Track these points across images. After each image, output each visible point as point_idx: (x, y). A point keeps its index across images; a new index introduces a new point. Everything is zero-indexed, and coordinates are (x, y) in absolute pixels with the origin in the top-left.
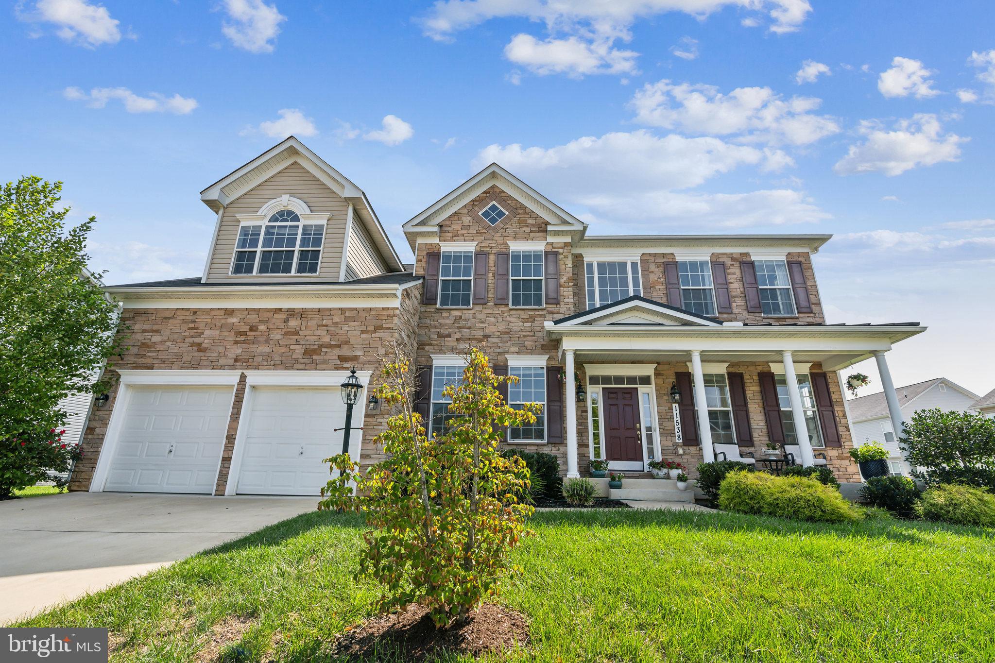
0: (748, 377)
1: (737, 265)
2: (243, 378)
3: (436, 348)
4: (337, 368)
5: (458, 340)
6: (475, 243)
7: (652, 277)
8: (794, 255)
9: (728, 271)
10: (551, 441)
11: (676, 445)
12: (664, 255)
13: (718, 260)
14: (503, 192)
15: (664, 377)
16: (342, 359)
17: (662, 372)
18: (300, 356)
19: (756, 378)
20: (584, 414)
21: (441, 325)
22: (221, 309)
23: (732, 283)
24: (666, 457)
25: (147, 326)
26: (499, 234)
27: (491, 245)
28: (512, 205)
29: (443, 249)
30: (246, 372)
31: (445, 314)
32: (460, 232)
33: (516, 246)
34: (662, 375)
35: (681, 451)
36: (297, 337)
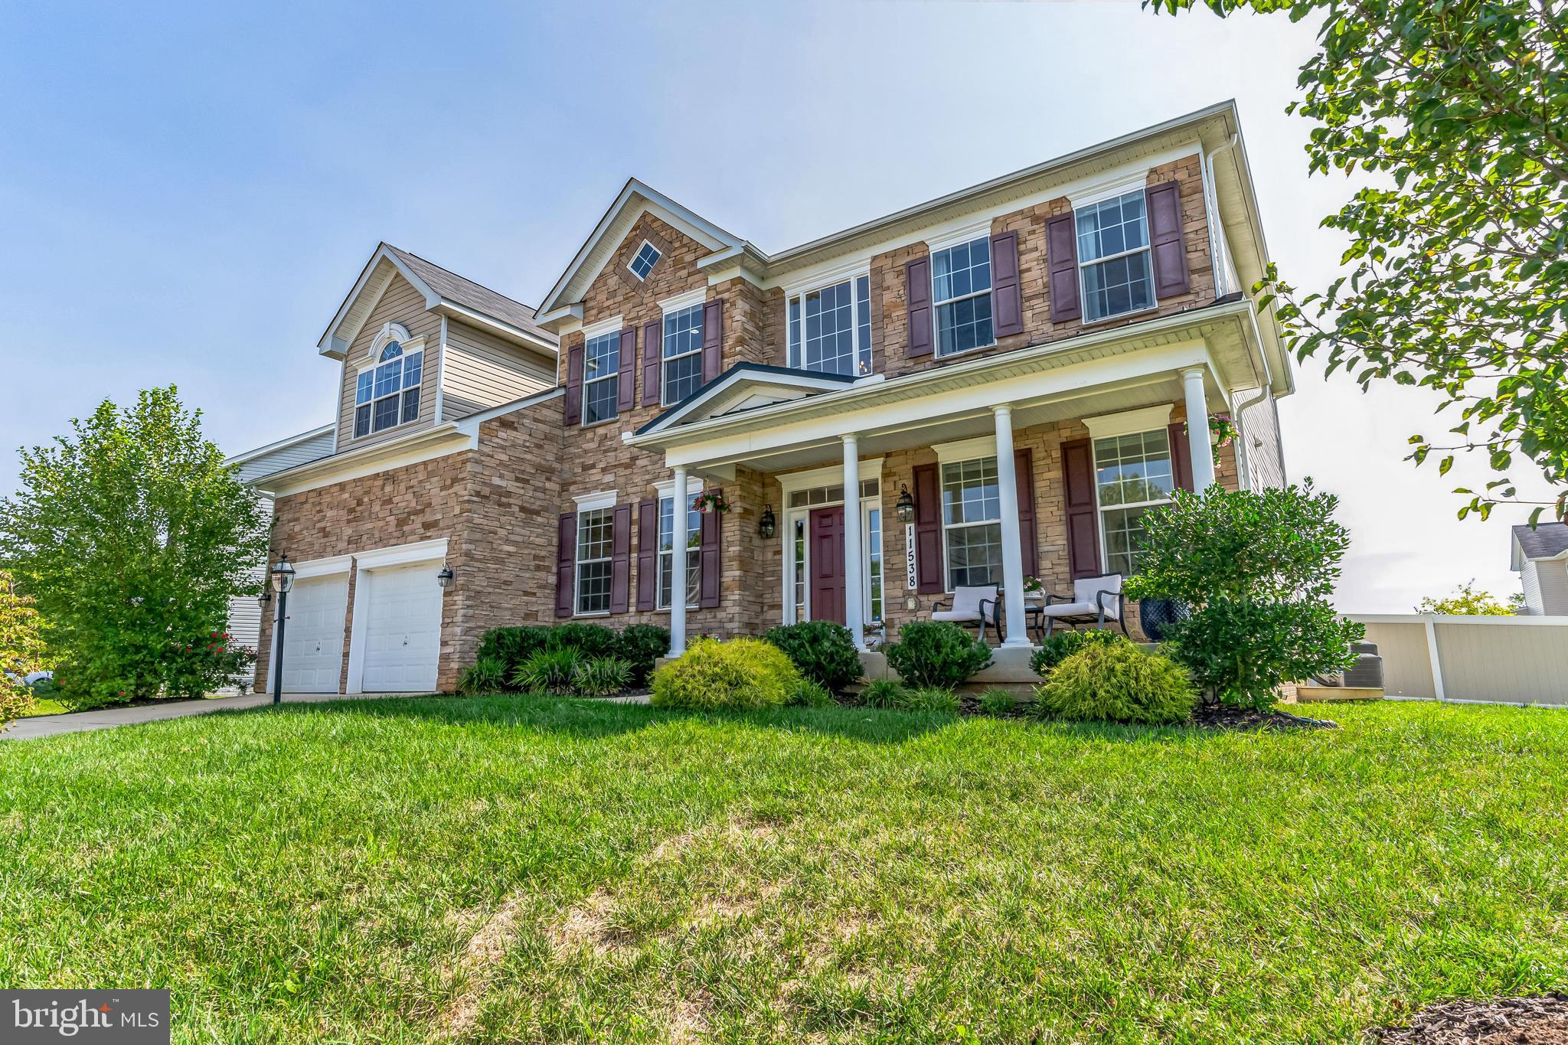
0: (1044, 454)
1: (1041, 228)
2: (354, 561)
3: (581, 486)
4: (422, 539)
5: (604, 470)
6: (620, 317)
7: (888, 297)
8: (1165, 169)
9: (1022, 247)
10: (704, 606)
11: (907, 594)
12: (909, 250)
13: (1005, 230)
14: (656, 219)
15: (896, 478)
16: (427, 526)
17: (893, 470)
18: (393, 529)
19: (1057, 454)
20: (777, 557)
21: (586, 452)
22: (336, 485)
23: (1029, 270)
24: (892, 616)
25: (291, 516)
26: (649, 293)
27: (640, 314)
28: (666, 237)
29: (588, 337)
30: (356, 555)
31: (590, 435)
32: (605, 305)
33: (672, 306)
34: (895, 474)
35: (911, 605)
36: (390, 506)
